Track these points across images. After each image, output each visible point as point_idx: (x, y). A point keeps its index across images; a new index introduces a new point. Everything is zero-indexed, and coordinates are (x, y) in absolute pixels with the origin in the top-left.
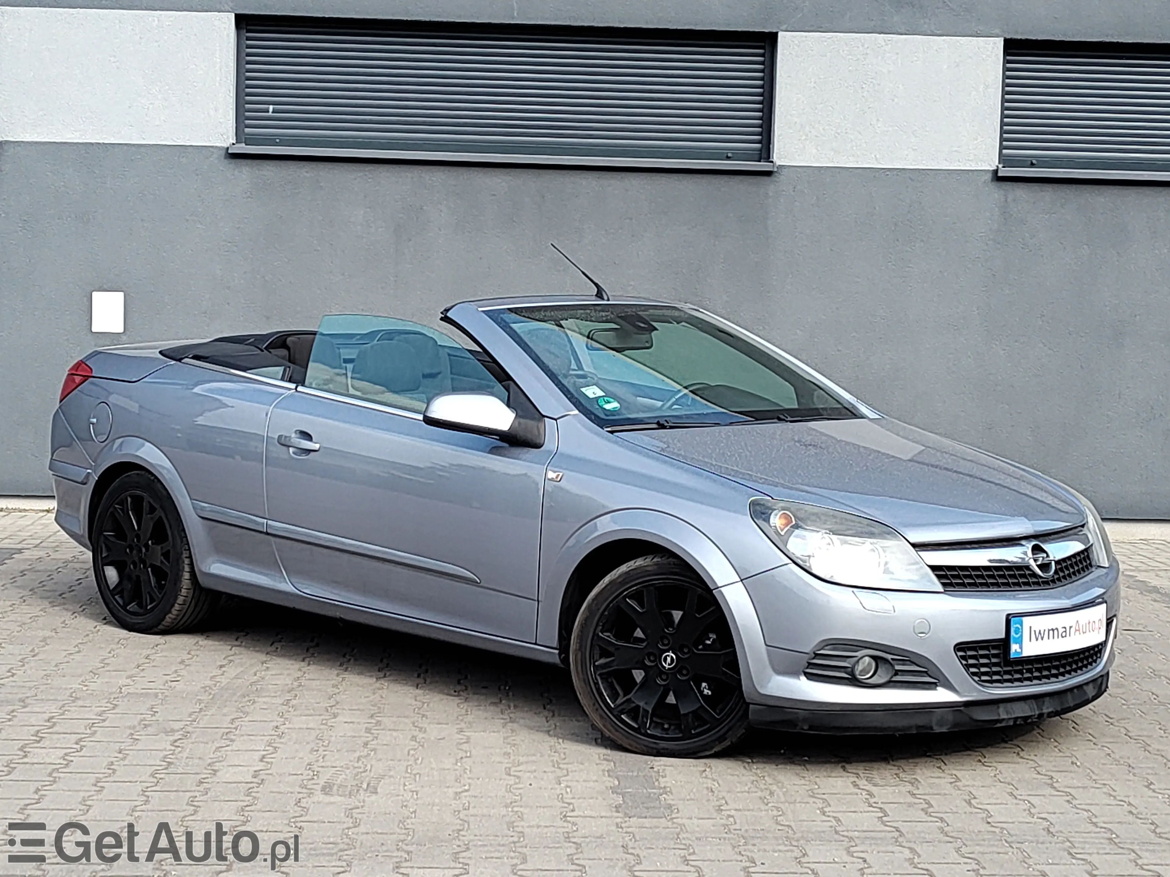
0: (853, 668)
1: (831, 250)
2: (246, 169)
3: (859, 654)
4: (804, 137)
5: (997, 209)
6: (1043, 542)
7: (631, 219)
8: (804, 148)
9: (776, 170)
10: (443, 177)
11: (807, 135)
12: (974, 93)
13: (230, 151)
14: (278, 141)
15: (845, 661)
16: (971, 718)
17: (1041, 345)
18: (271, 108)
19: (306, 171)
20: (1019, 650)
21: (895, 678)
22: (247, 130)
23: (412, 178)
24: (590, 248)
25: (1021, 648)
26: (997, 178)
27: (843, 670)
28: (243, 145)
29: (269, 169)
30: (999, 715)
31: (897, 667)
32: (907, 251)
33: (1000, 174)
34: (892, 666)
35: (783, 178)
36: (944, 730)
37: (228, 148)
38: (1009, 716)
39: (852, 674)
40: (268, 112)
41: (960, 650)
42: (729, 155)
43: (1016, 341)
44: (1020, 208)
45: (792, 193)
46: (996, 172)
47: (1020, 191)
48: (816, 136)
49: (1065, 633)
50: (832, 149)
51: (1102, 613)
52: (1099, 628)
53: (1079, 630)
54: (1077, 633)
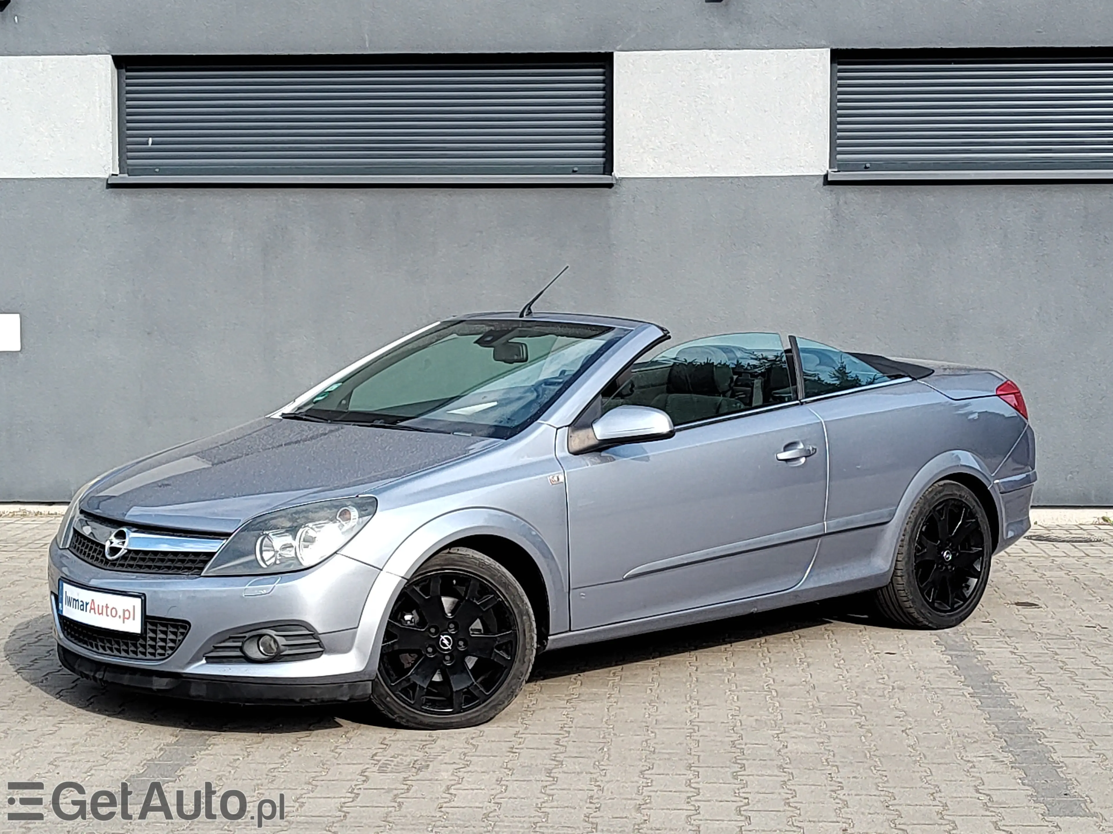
1: (671, 256)
2: (126, 197)
4: (642, 150)
5: (829, 212)
7: (481, 232)
8: (642, 160)
9: (614, 182)
10: (305, 198)
11: (644, 149)
12: (803, 102)
13: (109, 182)
14: (157, 170)
17: (877, 341)
18: (150, 140)
19: (180, 197)
22: (129, 162)
23: (277, 200)
24: (443, 260)
26: (827, 182)
28: (126, 175)
29: (147, 196)
32: (743, 255)
33: (829, 179)
35: (623, 188)
37: (107, 180)
40: (148, 144)
42: (576, 169)
43: (853, 338)
44: (852, 210)
45: (633, 204)
46: (826, 176)
47: (851, 193)
48: (653, 149)
50: (670, 161)
51: (134, 607)
52: (124, 618)
53: (94, 609)
54: (92, 611)
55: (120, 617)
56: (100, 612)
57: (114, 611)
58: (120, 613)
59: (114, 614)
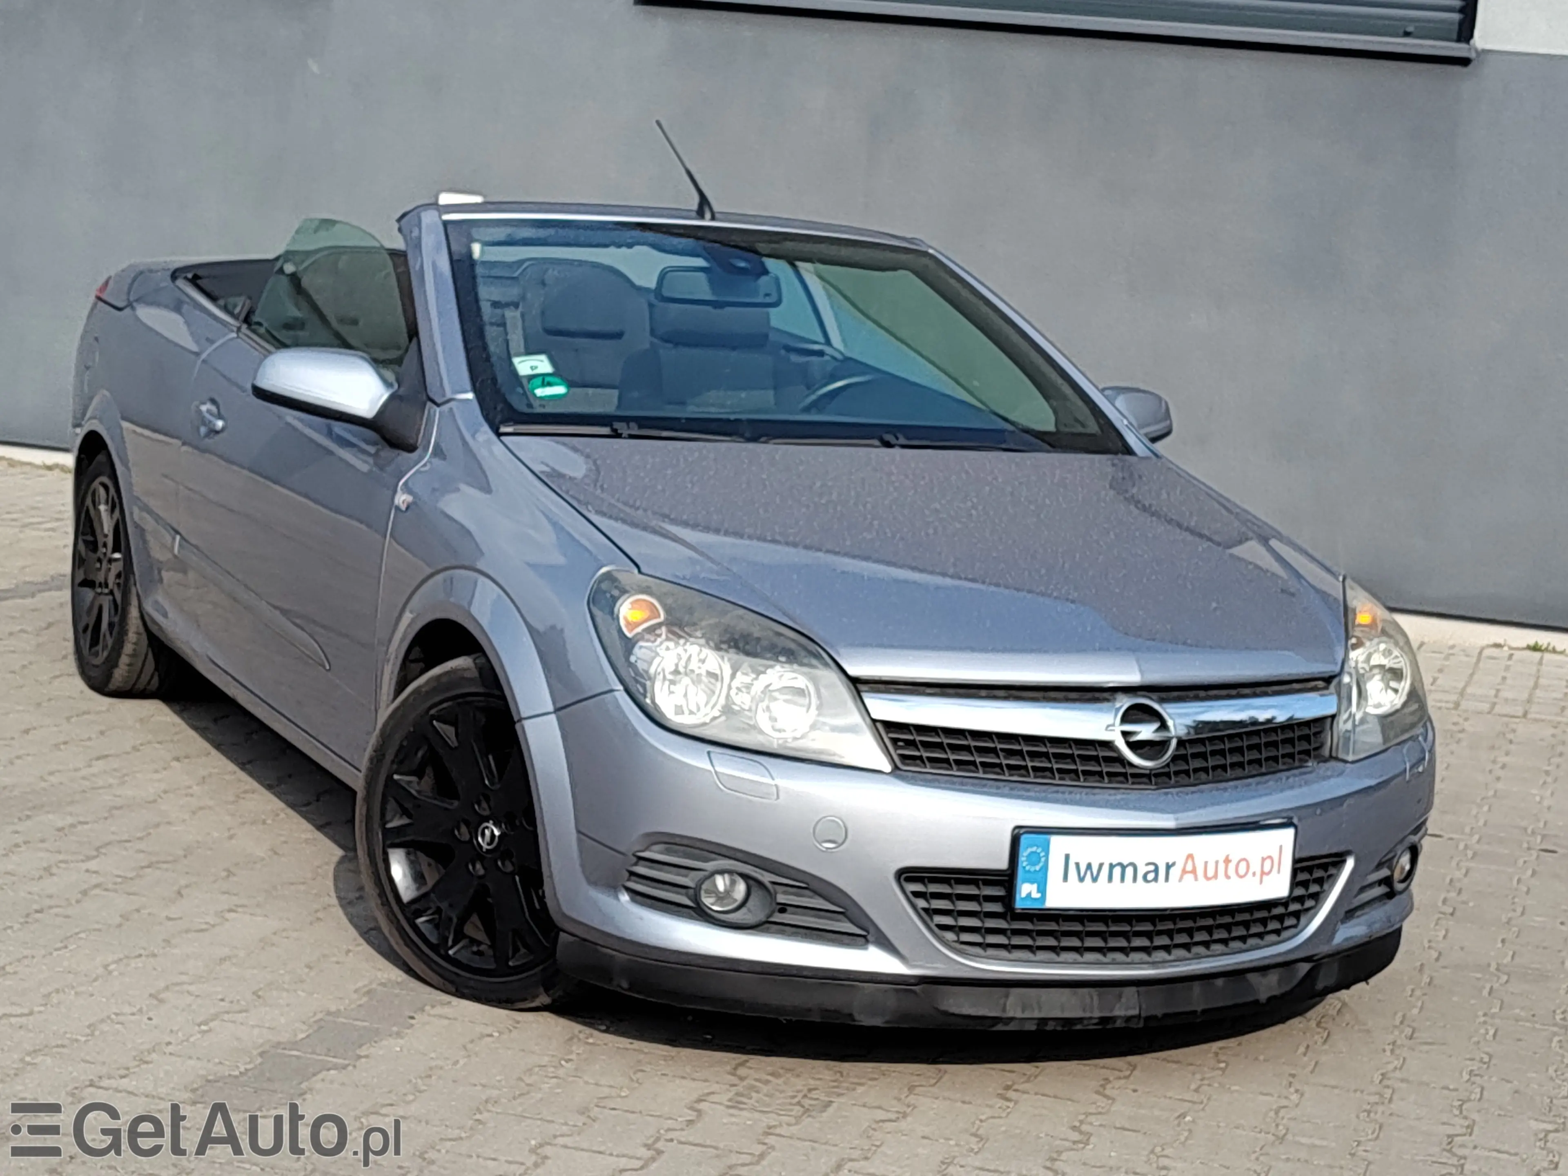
0: (697, 890)
3: (710, 866)
6: (1161, 701)
15: (686, 876)
16: (937, 1009)
20: (1036, 895)
21: (778, 917)
25: (1042, 890)
27: (683, 891)
30: (1004, 1010)
31: (781, 898)
34: (772, 896)
36: (877, 1022)
38: (1027, 1015)
39: (696, 899)
41: (909, 880)
49: (1154, 873)
51: (1281, 847)
52: (1263, 873)
53: (1194, 871)
54: (1189, 877)
55: (1254, 874)
56: (1210, 873)
57: (1243, 865)
58: (1255, 867)
59: (1242, 871)
